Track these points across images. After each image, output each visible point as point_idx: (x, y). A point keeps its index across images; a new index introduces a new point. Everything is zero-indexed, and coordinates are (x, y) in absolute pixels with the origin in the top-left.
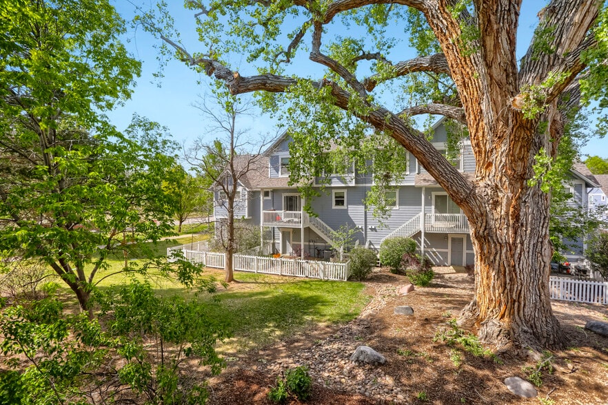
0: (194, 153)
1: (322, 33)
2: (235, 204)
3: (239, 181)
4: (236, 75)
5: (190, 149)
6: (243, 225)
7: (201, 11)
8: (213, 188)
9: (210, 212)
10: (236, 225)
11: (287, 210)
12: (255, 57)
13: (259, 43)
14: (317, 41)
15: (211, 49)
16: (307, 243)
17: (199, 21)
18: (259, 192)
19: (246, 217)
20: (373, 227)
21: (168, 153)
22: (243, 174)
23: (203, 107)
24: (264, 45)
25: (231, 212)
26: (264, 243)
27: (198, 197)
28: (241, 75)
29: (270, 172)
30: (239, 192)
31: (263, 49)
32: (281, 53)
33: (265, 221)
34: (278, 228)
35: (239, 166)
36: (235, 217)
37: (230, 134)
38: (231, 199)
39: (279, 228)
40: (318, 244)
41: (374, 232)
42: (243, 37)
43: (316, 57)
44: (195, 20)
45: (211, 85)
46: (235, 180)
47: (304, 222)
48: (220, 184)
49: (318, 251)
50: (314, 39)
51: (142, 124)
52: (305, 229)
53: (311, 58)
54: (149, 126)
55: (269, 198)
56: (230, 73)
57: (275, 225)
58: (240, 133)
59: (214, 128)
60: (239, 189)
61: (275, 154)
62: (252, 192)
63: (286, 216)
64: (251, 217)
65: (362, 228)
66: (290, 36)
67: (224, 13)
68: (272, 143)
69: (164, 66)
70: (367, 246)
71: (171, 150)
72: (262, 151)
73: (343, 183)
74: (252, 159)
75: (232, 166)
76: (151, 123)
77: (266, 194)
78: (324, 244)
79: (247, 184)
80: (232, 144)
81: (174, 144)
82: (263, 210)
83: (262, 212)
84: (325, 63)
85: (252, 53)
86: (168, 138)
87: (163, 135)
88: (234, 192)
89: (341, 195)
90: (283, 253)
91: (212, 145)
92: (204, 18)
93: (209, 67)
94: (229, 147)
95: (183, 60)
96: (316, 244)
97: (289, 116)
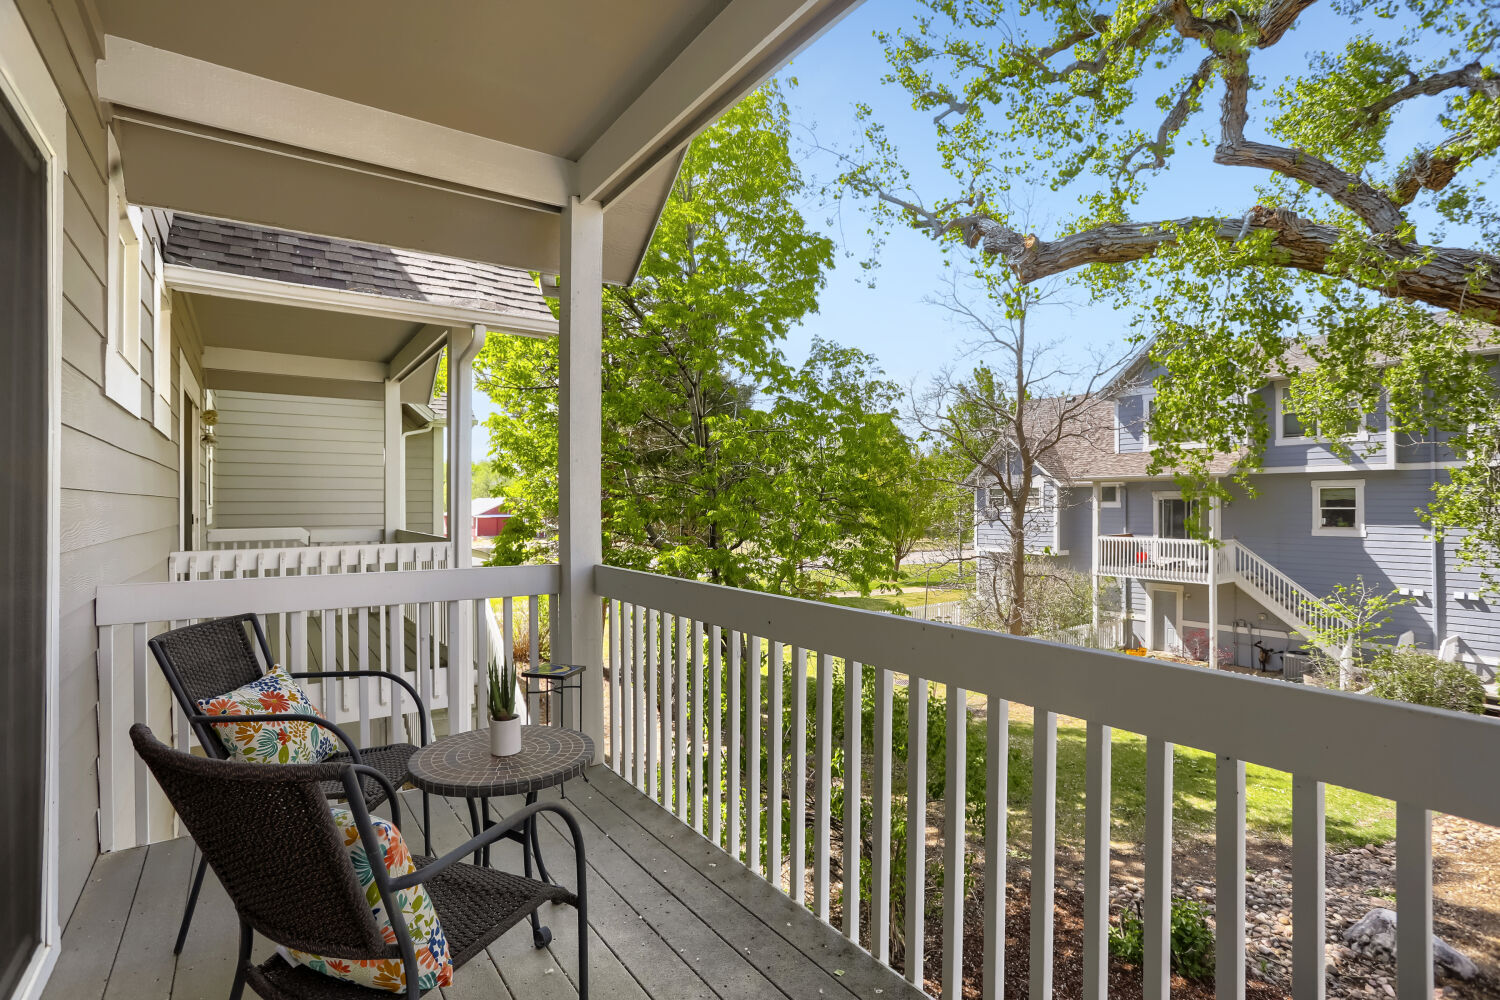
0: (933, 404)
1: (1251, 93)
2: (1026, 518)
3: (1036, 463)
4: (1030, 242)
5: (926, 399)
6: (1046, 569)
7: (945, 107)
8: (974, 481)
9: (965, 537)
10: (1028, 568)
11: (1167, 535)
12: (1070, 174)
13: (1079, 139)
14: (1235, 113)
15: (972, 188)
16: (1229, 629)
17: (943, 130)
18: (1089, 490)
19: (1055, 550)
20: (1473, 596)
21: (878, 408)
22: (1048, 447)
23: (950, 301)
24: (1092, 140)
25: (1018, 536)
26: (1101, 620)
27: (936, 502)
28: (1041, 240)
29: (1119, 438)
30: (1037, 490)
31: (1091, 151)
32: (1139, 149)
33: (1104, 561)
34: (1140, 581)
35: (1037, 426)
36: (1027, 551)
37: (1013, 356)
38: (1019, 507)
39: (1143, 582)
40: (1265, 633)
41: (1477, 613)
42: (1040, 136)
43: (1236, 152)
44: (935, 128)
45: (972, 261)
46: (1029, 462)
47: (1219, 569)
48: (990, 470)
49: (1265, 651)
50: (1227, 110)
51: (828, 355)
52: (1221, 589)
53: (1218, 160)
54: (840, 357)
55: (1117, 504)
56: (1017, 239)
57: (1135, 572)
58: (1037, 353)
59: (976, 345)
60: (1038, 482)
61: (1132, 392)
62: (1072, 489)
63: (1164, 551)
64: (1066, 553)
65: (1425, 600)
66: (1163, 102)
67: (996, 99)
68: (1121, 366)
69: (881, 246)
70: (1446, 652)
71: (885, 401)
72: (1095, 389)
73: (1347, 461)
74: (1069, 410)
75: (1019, 428)
76: (843, 352)
77: (1108, 494)
78: (1281, 635)
79: (1058, 472)
80: (1020, 376)
81: (890, 387)
82: (1101, 532)
83: (1097, 539)
84: (1261, 163)
85: (1063, 168)
86: (876, 377)
87: (868, 373)
88: (1027, 489)
89: (1346, 496)
90: (1155, 649)
91: (972, 384)
92: (954, 120)
93: (970, 231)
94: (1013, 384)
95: (917, 225)
96: (1256, 632)
97: (1156, 313)
